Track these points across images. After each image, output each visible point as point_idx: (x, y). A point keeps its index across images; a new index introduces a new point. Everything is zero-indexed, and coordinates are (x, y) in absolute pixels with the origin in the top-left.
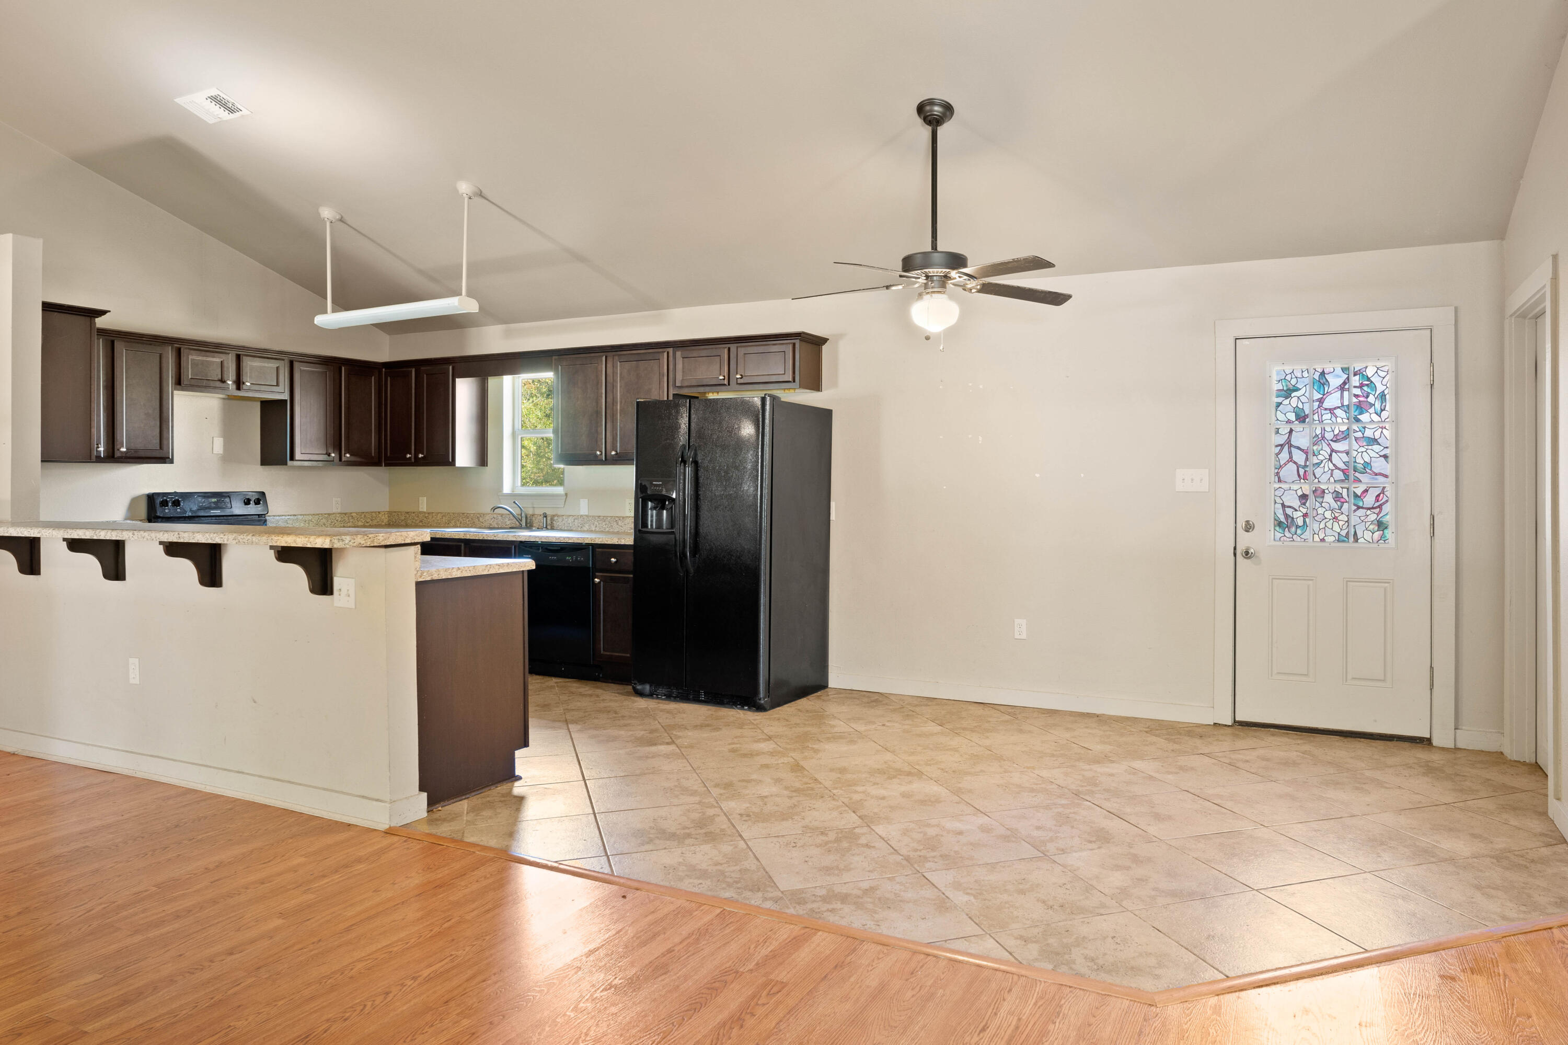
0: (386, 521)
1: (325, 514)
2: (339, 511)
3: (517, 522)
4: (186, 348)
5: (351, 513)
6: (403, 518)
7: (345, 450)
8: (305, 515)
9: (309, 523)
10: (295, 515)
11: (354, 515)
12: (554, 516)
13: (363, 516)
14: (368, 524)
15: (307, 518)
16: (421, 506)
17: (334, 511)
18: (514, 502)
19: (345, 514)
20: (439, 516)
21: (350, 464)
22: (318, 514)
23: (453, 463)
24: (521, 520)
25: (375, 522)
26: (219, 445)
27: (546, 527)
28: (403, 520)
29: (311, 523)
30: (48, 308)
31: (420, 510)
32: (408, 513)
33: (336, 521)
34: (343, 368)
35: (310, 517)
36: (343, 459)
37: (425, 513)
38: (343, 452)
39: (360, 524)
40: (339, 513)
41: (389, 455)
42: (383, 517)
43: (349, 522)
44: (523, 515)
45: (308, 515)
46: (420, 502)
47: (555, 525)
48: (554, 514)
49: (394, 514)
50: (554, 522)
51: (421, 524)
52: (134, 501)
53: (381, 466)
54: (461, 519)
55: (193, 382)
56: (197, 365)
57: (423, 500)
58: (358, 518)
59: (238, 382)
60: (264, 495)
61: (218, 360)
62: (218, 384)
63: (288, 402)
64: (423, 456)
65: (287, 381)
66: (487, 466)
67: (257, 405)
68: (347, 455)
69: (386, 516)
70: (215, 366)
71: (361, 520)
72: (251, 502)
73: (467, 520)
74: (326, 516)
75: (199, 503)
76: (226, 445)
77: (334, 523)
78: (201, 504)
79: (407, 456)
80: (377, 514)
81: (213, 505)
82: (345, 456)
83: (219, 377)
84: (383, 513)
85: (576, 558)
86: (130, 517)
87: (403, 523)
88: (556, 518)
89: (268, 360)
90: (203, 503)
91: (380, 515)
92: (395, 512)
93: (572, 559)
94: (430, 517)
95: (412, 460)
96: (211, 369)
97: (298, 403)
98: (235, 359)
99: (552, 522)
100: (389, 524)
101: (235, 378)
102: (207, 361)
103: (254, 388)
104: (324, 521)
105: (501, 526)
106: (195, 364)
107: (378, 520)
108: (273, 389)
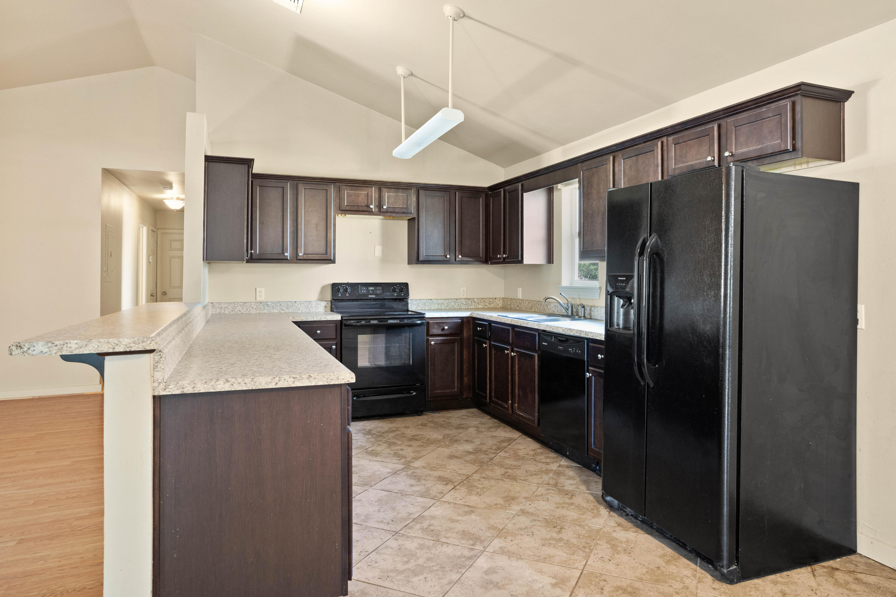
0: (501, 305)
1: (454, 299)
2: (465, 297)
3: (564, 311)
4: (343, 185)
5: (474, 299)
6: (509, 303)
7: (458, 253)
8: (439, 299)
9: (441, 306)
10: (431, 300)
11: (476, 300)
12: (592, 306)
13: (482, 301)
14: (487, 307)
15: (440, 301)
16: (519, 295)
17: (462, 297)
18: (561, 294)
19: (469, 299)
20: (527, 302)
21: (462, 262)
22: (448, 299)
23: (521, 261)
24: (567, 309)
25: (492, 306)
26: (378, 251)
27: (584, 316)
28: (509, 305)
29: (442, 305)
31: (519, 298)
32: (511, 299)
33: (462, 305)
34: (457, 192)
35: (442, 301)
36: (457, 259)
37: (520, 299)
38: (457, 254)
39: (480, 306)
40: (464, 299)
41: (491, 256)
42: (498, 302)
43: (472, 305)
44: (569, 305)
45: (441, 299)
46: (518, 291)
47: (592, 315)
49: (505, 300)
50: (592, 312)
51: (517, 308)
52: (324, 288)
53: (489, 264)
56: (351, 196)
57: (520, 290)
58: (478, 303)
59: (380, 206)
60: (406, 285)
61: (365, 192)
62: (365, 209)
63: (416, 219)
64: (506, 256)
65: (415, 204)
66: (553, 263)
67: (405, 223)
68: (460, 256)
69: (501, 301)
70: (363, 196)
71: (481, 304)
72: (397, 290)
73: (541, 307)
74: (454, 300)
75: (361, 290)
76: (383, 251)
77: (460, 306)
78: (363, 291)
79: (499, 256)
80: (494, 299)
81: (371, 292)
82: (458, 257)
83: (366, 203)
84: (498, 299)
85: (576, 350)
86: (321, 300)
87: (509, 307)
88: (593, 309)
89: (400, 190)
90: (364, 290)
91: (496, 301)
92: (506, 298)
93: (573, 351)
94: (522, 303)
95: (502, 260)
96: (360, 198)
97: (423, 219)
98: (377, 191)
99: (590, 313)
100: (503, 307)
101: (377, 204)
102: (357, 193)
103: (390, 210)
104: (453, 304)
105: (559, 314)
106: (349, 196)
107: (494, 304)
108: (404, 210)
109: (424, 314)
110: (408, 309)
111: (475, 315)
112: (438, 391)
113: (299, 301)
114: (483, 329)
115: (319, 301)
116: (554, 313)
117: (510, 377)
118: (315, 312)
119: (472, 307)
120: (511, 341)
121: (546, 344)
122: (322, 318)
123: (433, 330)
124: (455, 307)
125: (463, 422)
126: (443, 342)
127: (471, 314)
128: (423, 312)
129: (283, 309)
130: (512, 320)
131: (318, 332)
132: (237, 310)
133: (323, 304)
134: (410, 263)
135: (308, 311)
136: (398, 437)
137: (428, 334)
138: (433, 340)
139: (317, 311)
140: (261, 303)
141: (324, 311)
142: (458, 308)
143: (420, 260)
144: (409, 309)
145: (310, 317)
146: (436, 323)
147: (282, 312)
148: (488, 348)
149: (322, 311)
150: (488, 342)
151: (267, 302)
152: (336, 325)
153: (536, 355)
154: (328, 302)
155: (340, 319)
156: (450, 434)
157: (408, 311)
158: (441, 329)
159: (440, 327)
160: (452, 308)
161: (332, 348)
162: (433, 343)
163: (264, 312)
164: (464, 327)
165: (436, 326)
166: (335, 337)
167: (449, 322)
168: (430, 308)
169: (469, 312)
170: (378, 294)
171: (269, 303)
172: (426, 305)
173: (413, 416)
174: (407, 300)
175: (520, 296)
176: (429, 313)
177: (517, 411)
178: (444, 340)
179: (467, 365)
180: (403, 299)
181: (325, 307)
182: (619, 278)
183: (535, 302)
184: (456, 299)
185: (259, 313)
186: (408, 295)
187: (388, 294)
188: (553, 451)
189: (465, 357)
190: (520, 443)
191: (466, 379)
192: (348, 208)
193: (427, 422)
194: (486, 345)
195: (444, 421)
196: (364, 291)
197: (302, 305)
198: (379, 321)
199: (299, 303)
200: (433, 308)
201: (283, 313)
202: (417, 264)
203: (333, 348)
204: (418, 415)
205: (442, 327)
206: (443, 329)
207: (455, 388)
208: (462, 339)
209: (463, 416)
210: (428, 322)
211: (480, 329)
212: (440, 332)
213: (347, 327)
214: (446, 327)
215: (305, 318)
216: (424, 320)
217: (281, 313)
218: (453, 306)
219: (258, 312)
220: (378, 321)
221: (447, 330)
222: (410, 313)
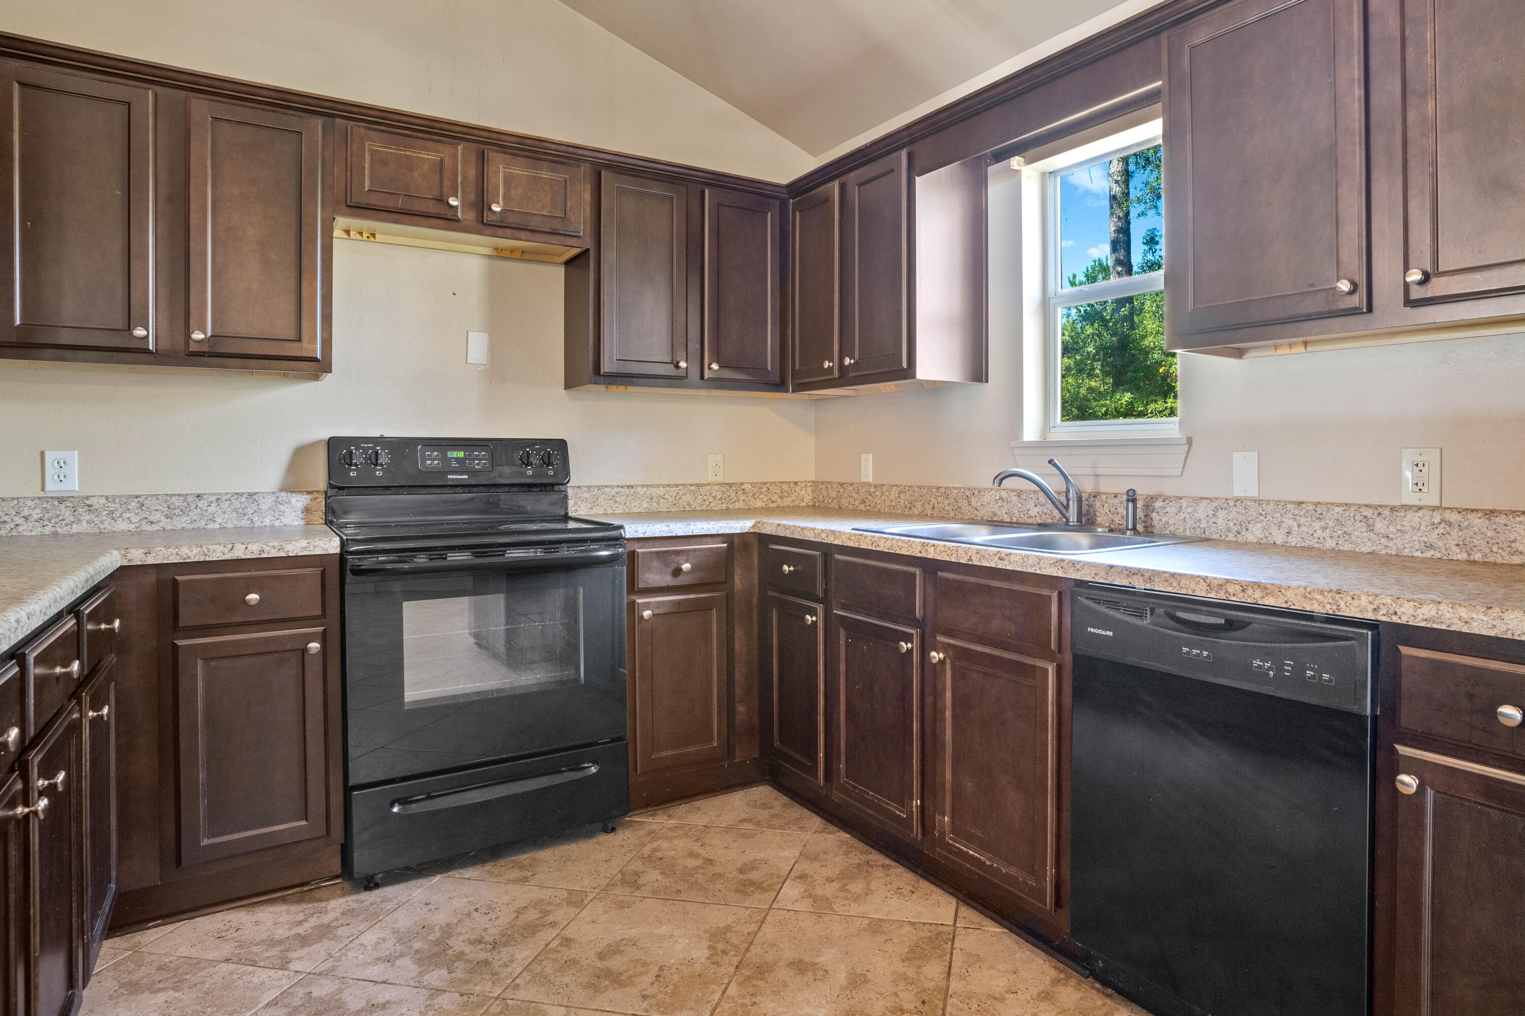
0: (808, 499)
1: (691, 485)
2: (720, 479)
3: (1056, 513)
4: (358, 125)
5: (742, 484)
6: (834, 494)
7: (710, 356)
8: (652, 486)
9: (658, 503)
10: (632, 487)
11: (747, 487)
12: (1152, 498)
13: (764, 489)
14: (775, 505)
15: (655, 491)
16: (863, 473)
17: (711, 479)
19: (731, 485)
20: (894, 492)
21: (719, 383)
22: (677, 486)
23: (909, 372)
25: (787, 502)
26: (478, 347)
28: (834, 499)
29: (662, 501)
31: (864, 479)
32: (842, 484)
33: (711, 500)
34: (707, 192)
35: (662, 491)
36: (707, 374)
37: (869, 485)
38: (707, 360)
39: (759, 504)
40: (717, 485)
41: (797, 367)
42: (803, 492)
43: (738, 500)
44: (1072, 494)
45: (658, 486)
46: (863, 463)
47: (1155, 523)
48: (1152, 492)
49: (820, 486)
50: (1154, 515)
51: (862, 507)
52: (301, 453)
53: (787, 391)
54: (934, 501)
56: (384, 163)
57: (868, 461)
58: (754, 494)
59: (481, 205)
60: (561, 445)
61: (433, 157)
62: (431, 207)
63: (592, 254)
64: (852, 361)
65: (588, 210)
66: (987, 381)
67: (559, 273)
68: (715, 366)
69: (809, 490)
70: (426, 167)
71: (761, 496)
72: (535, 460)
73: (946, 502)
74: (692, 488)
75: (424, 459)
76: (494, 348)
77: (707, 503)
78: (429, 462)
79: (827, 364)
80: (792, 485)
81: (454, 464)
82: (710, 368)
83: (435, 192)
84: (803, 485)
85: (1299, 671)
86: (291, 486)
87: (834, 505)
88: (1158, 504)
89: (545, 164)
90: (433, 460)
91: (798, 489)
92: (823, 483)
93: (1280, 670)
94: (878, 494)
95: (836, 374)
96: (416, 174)
97: (609, 256)
98: (473, 158)
99: (1146, 516)
100: (814, 505)
101: (472, 197)
102: (408, 157)
103: (512, 219)
104: (688, 498)
105: (1014, 520)
106: (379, 161)
107: (793, 497)
108: (557, 225)
109: (621, 527)
110: (567, 513)
111: (768, 530)
112: (663, 754)
113: (214, 494)
114: (800, 568)
115: (283, 494)
116: (995, 519)
117: (915, 725)
118: (272, 526)
119: (737, 505)
120: (918, 614)
122: (266, 549)
123: (647, 575)
124: (696, 505)
125: (751, 855)
126: (680, 610)
127: (754, 526)
128: (616, 522)
129: (151, 518)
130: (923, 545)
131: (253, 597)
133: (299, 501)
134: (570, 384)
135: (245, 523)
137: (633, 588)
138: (647, 606)
139: (277, 524)
140: (61, 500)
141: (301, 522)
142: (704, 507)
143: (602, 372)
144: (570, 514)
145: (219, 548)
146: (658, 553)
147: (149, 528)
148: (821, 625)
149: (296, 523)
150: (820, 608)
151: (87, 498)
152: (323, 573)
153: (1051, 669)
154: (316, 495)
155: (338, 551)
157: (566, 518)
158: (670, 570)
159: (667, 564)
160: (688, 508)
161: (304, 651)
162: (647, 614)
163: (75, 529)
164: (736, 563)
165: (655, 563)
166: (318, 612)
167: (695, 550)
168: (627, 510)
169: (749, 519)
170: (478, 471)
171: (98, 503)
172: (616, 502)
173: (590, 835)
174: (562, 488)
175: (868, 475)
176: (633, 526)
177: (951, 838)
178: (680, 602)
179: (743, 670)
180: (553, 485)
181: (307, 510)
183: (925, 491)
184: (698, 485)
185: (55, 534)
186: (568, 474)
187: (507, 470)
188: (1109, 991)
189: (737, 646)
190: (979, 959)
191: (741, 709)
192: (373, 200)
193: (637, 866)
194: (814, 618)
195: (692, 855)
196: (431, 461)
197: (225, 505)
198: (477, 555)
199: (214, 498)
200: (636, 510)
201: (152, 533)
202: (595, 383)
203: (313, 652)
204: (606, 830)
205: (673, 566)
206: (677, 572)
207: (712, 739)
208: (729, 598)
209: (743, 821)
210: (634, 552)
211: (792, 568)
212: (667, 580)
213: (362, 578)
214: (686, 566)
215: (196, 550)
216: (621, 546)
217: (141, 533)
218: (689, 505)
219: (48, 530)
220: (474, 553)
221: (688, 573)
222: (572, 525)
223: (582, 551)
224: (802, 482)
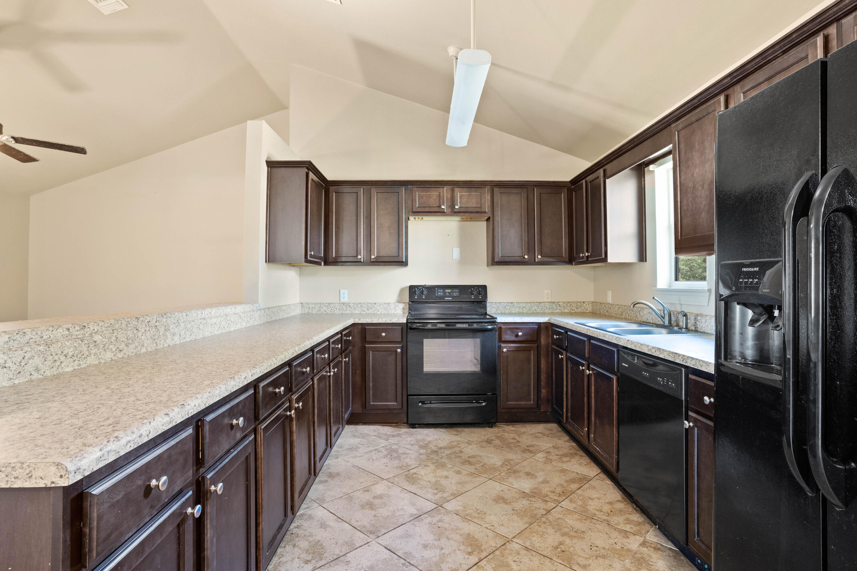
0: (589, 309)
1: (537, 303)
2: (549, 300)
3: (659, 319)
4: (414, 187)
5: (559, 302)
6: (598, 308)
7: (538, 253)
8: (520, 303)
9: (523, 309)
10: (512, 303)
11: (561, 304)
12: (697, 315)
13: (569, 305)
14: (574, 311)
15: (521, 305)
16: (608, 299)
17: (546, 300)
18: (653, 298)
19: (553, 303)
20: (617, 307)
21: (541, 263)
22: (531, 303)
23: (605, 259)
24: (663, 318)
25: (580, 310)
26: (456, 253)
27: (686, 328)
28: (599, 310)
30: (271, 165)
31: (608, 302)
32: (601, 303)
33: (545, 309)
34: (535, 189)
35: (524, 305)
36: (537, 260)
37: (609, 304)
38: (536, 254)
39: (566, 311)
40: (548, 302)
41: (575, 255)
42: (587, 306)
43: (557, 309)
44: (666, 312)
45: (523, 303)
46: (608, 295)
47: (698, 326)
48: (698, 313)
49: (594, 304)
50: (698, 323)
51: (607, 314)
52: (402, 290)
53: (573, 265)
54: (629, 312)
55: (419, 210)
56: (422, 197)
57: (610, 294)
58: (564, 307)
59: (452, 207)
60: (484, 287)
61: (437, 193)
62: (436, 210)
63: (492, 218)
64: (589, 254)
65: (489, 202)
66: (646, 261)
67: (484, 224)
68: (539, 257)
69: (590, 305)
70: (435, 197)
71: (567, 308)
72: (475, 293)
73: (633, 313)
74: (537, 304)
75: (438, 293)
76: (461, 253)
77: (543, 310)
78: (439, 293)
79: (581, 255)
80: (582, 303)
81: (447, 294)
82: (538, 257)
83: (438, 204)
84: (587, 303)
85: (668, 382)
86: (399, 302)
87: (598, 312)
88: (699, 318)
89: (474, 189)
90: (441, 293)
91: (585, 305)
92: (595, 302)
93: (664, 382)
94: (612, 308)
95: (585, 259)
96: (432, 199)
97: (498, 218)
98: (449, 191)
99: (695, 323)
100: (592, 312)
101: (449, 204)
102: (430, 194)
103: (463, 210)
104: (535, 307)
105: (654, 322)
107: (583, 308)
108: (479, 210)
109: (496, 318)
110: (486, 312)
111: (552, 321)
112: (511, 403)
114: (561, 337)
115: (397, 303)
116: (648, 321)
117: (585, 399)
118: (394, 313)
119: (556, 311)
120: (587, 355)
121: (627, 366)
122: (387, 320)
123: (505, 336)
124: (539, 311)
125: (534, 443)
126: (518, 350)
127: (549, 320)
128: (495, 316)
129: (364, 310)
130: (587, 329)
131: (384, 334)
132: (323, 310)
133: (401, 306)
134: (488, 266)
135: (387, 312)
136: (453, 456)
137: (500, 340)
138: (505, 347)
139: (395, 313)
140: (344, 304)
141: (402, 313)
142: (542, 312)
143: (495, 261)
144: (488, 313)
145: (376, 320)
146: (510, 328)
147: (363, 313)
148: (565, 359)
149: (400, 313)
150: (564, 352)
151: (349, 303)
152: (402, 328)
153: (615, 378)
154: (406, 304)
155: (406, 322)
156: (512, 460)
157: (486, 314)
158: (514, 335)
159: (513, 332)
160: (535, 312)
161: (397, 351)
162: (505, 350)
163: (347, 312)
164: (542, 333)
165: (509, 332)
166: (400, 340)
167: (524, 328)
168: (510, 312)
169: (547, 317)
170: (455, 297)
171: (351, 305)
172: (506, 308)
173: (484, 427)
174: (485, 303)
175: (610, 300)
176: (500, 318)
177: (594, 443)
178: (518, 347)
179: (545, 376)
180: (481, 302)
181: (403, 309)
182: (744, 269)
183: (626, 308)
184: (539, 303)
185: (342, 313)
186: (486, 297)
187: (465, 296)
188: (638, 509)
189: (542, 366)
190: (594, 488)
191: (544, 391)
193: (494, 438)
194: (562, 356)
195: (514, 439)
196: (440, 293)
197: (382, 306)
198: (447, 326)
199: (379, 304)
200: (514, 312)
201: (364, 314)
202: (493, 265)
203: (399, 352)
204: (489, 427)
205: (516, 333)
206: (517, 336)
207: (530, 401)
208: (538, 348)
209: (539, 433)
210: (501, 327)
211: (557, 337)
212: (513, 338)
213: (412, 331)
214: (520, 334)
215: (370, 320)
216: (496, 325)
217: (361, 314)
218: (536, 310)
219: (341, 312)
220: (446, 325)
221: (521, 336)
222: (488, 317)
223: (481, 326)
224: (587, 302)
